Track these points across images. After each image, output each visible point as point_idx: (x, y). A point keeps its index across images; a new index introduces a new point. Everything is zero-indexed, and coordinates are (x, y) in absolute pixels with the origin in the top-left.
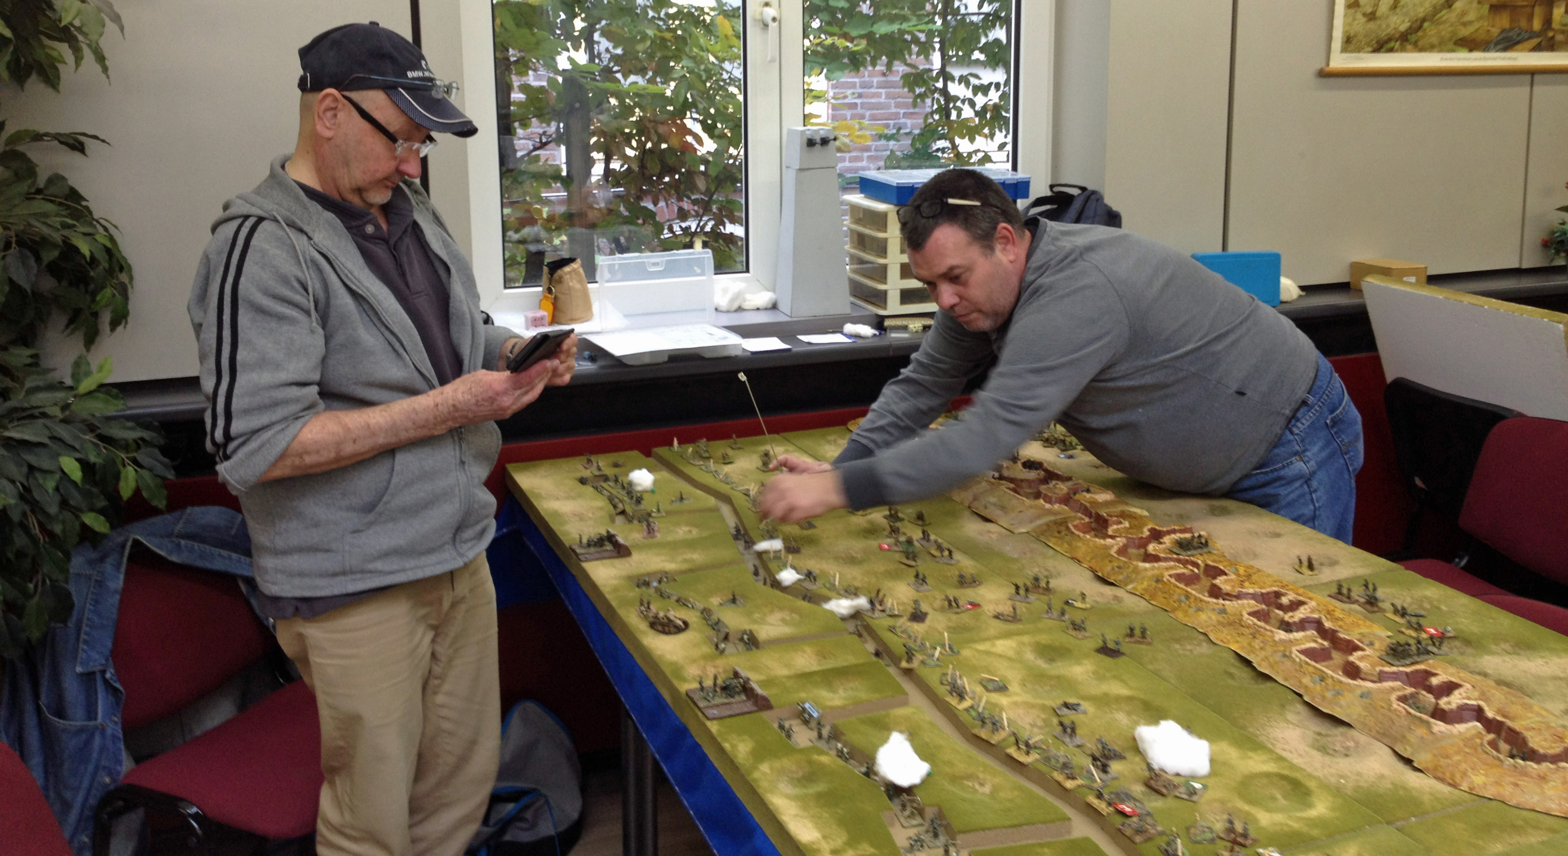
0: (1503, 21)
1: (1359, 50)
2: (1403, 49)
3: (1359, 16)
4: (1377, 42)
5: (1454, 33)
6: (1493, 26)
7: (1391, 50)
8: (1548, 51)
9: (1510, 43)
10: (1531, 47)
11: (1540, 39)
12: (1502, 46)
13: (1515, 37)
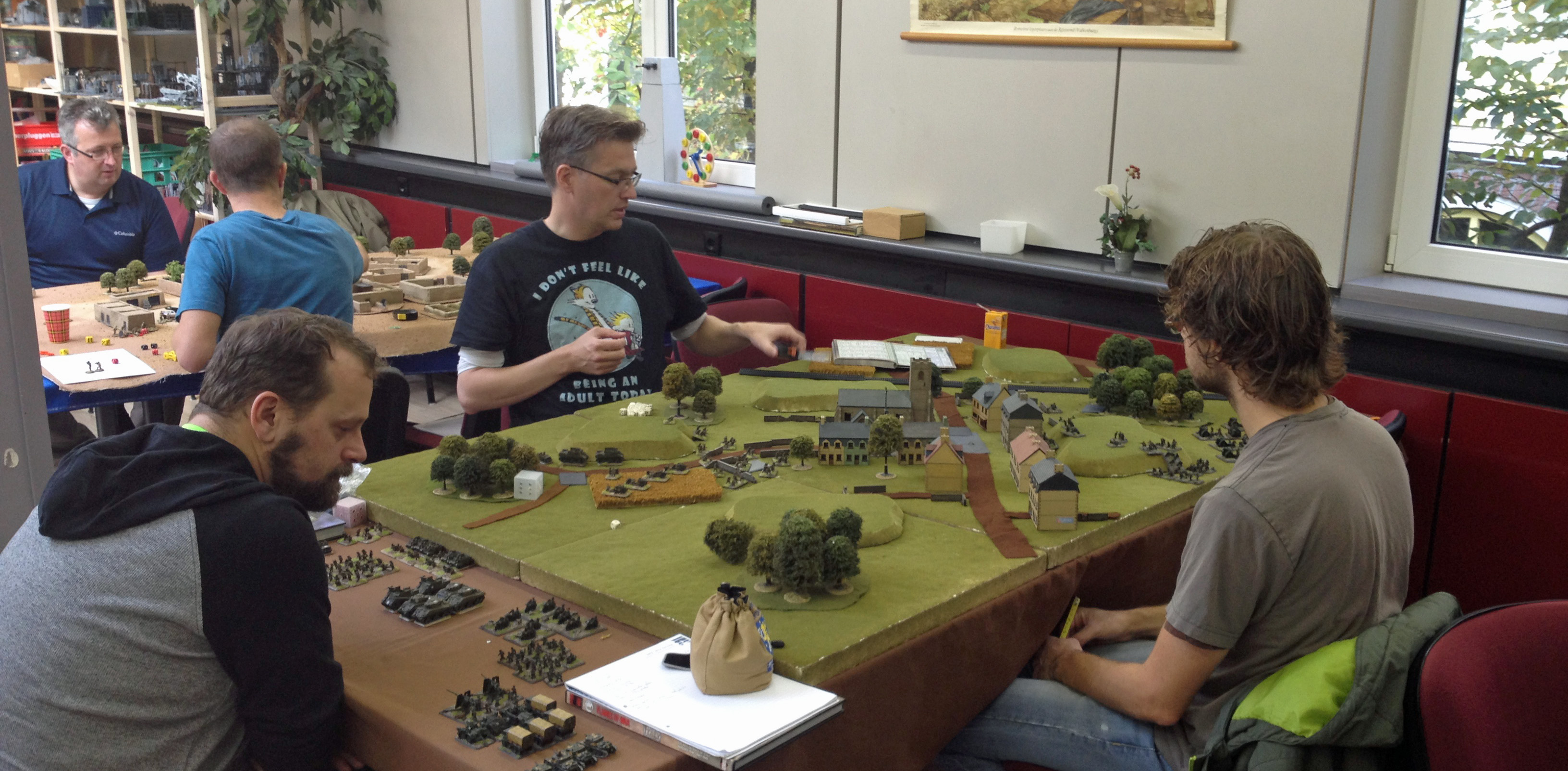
2: (976, 18)
4: (951, 11)
5: (1026, 3)
8: (1134, 23)
9: (1090, 14)
10: (1114, 19)
11: (1124, 11)
12: (1080, 17)
13: (1095, 7)
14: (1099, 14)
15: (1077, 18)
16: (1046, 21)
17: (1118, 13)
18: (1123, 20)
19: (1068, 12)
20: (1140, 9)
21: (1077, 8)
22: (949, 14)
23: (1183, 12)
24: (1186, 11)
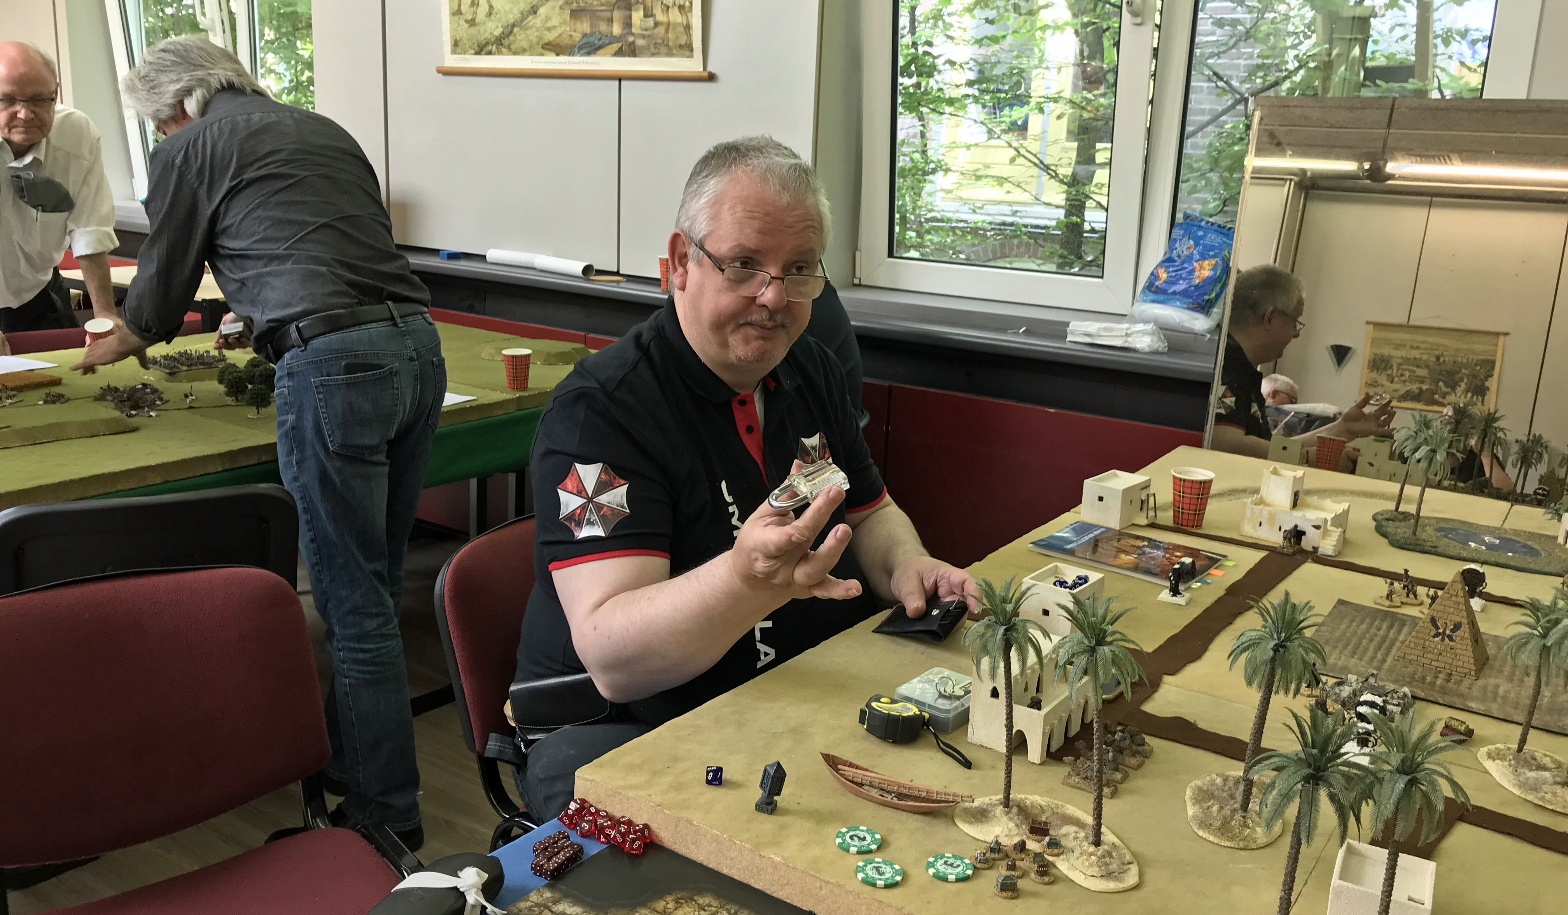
0: (584, 26)
1: (464, 52)
2: (500, 53)
3: (462, 22)
4: (478, 46)
5: (540, 38)
6: (575, 31)
7: (490, 53)
8: (629, 56)
9: (593, 48)
10: (613, 52)
11: (620, 44)
12: (585, 51)
13: (596, 42)
14: (600, 47)
15: (582, 52)
16: (558, 55)
17: (616, 47)
18: (619, 53)
19: (574, 46)
20: (633, 42)
21: (581, 43)
22: (477, 48)
23: (668, 45)
24: (670, 44)
